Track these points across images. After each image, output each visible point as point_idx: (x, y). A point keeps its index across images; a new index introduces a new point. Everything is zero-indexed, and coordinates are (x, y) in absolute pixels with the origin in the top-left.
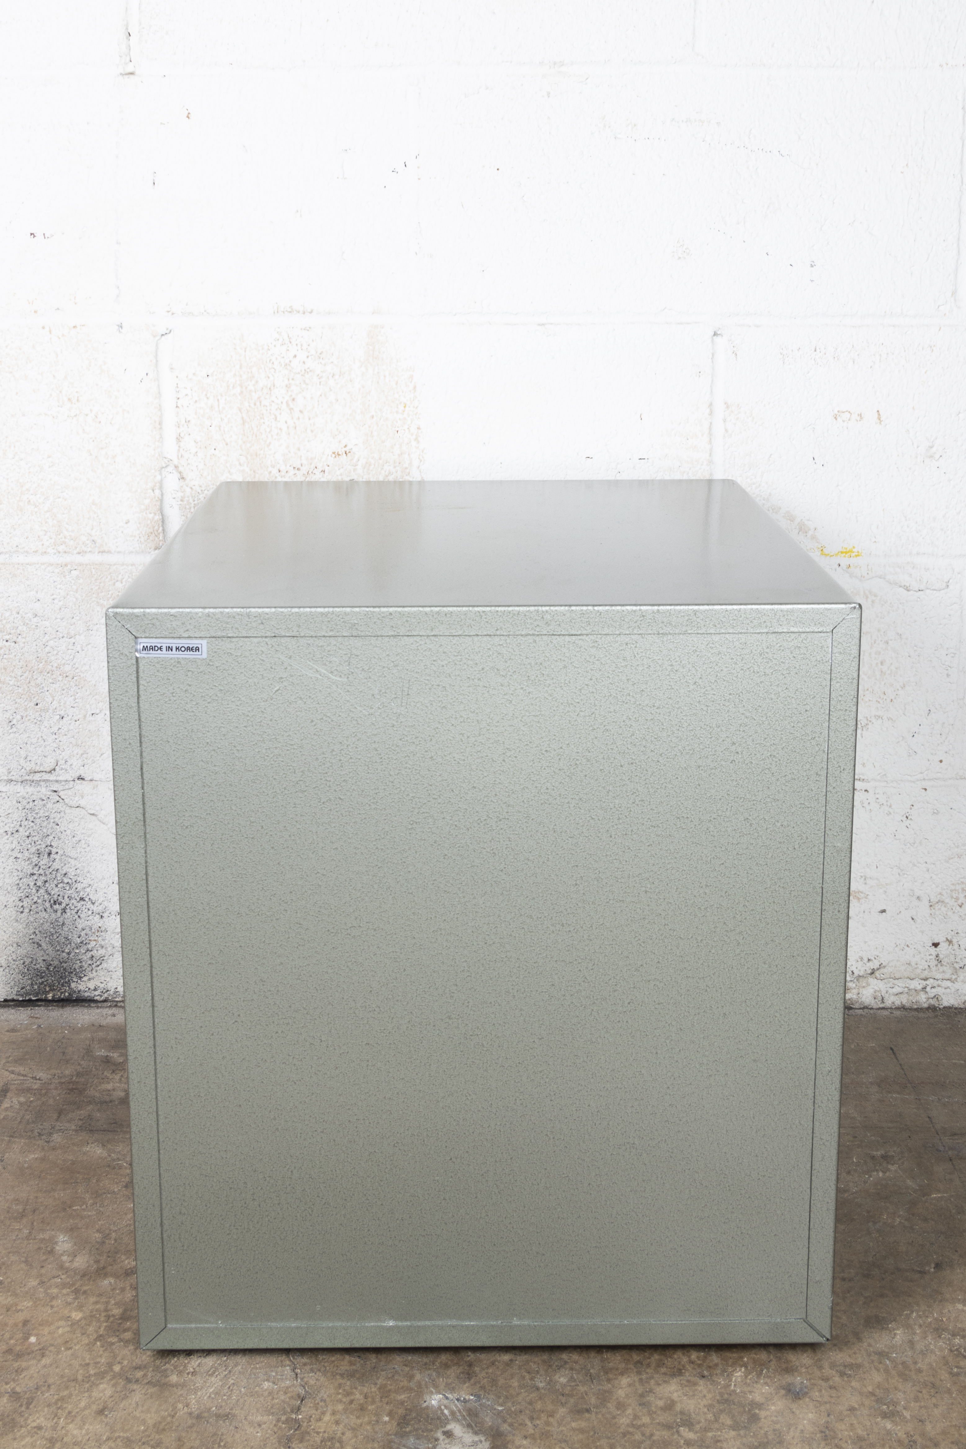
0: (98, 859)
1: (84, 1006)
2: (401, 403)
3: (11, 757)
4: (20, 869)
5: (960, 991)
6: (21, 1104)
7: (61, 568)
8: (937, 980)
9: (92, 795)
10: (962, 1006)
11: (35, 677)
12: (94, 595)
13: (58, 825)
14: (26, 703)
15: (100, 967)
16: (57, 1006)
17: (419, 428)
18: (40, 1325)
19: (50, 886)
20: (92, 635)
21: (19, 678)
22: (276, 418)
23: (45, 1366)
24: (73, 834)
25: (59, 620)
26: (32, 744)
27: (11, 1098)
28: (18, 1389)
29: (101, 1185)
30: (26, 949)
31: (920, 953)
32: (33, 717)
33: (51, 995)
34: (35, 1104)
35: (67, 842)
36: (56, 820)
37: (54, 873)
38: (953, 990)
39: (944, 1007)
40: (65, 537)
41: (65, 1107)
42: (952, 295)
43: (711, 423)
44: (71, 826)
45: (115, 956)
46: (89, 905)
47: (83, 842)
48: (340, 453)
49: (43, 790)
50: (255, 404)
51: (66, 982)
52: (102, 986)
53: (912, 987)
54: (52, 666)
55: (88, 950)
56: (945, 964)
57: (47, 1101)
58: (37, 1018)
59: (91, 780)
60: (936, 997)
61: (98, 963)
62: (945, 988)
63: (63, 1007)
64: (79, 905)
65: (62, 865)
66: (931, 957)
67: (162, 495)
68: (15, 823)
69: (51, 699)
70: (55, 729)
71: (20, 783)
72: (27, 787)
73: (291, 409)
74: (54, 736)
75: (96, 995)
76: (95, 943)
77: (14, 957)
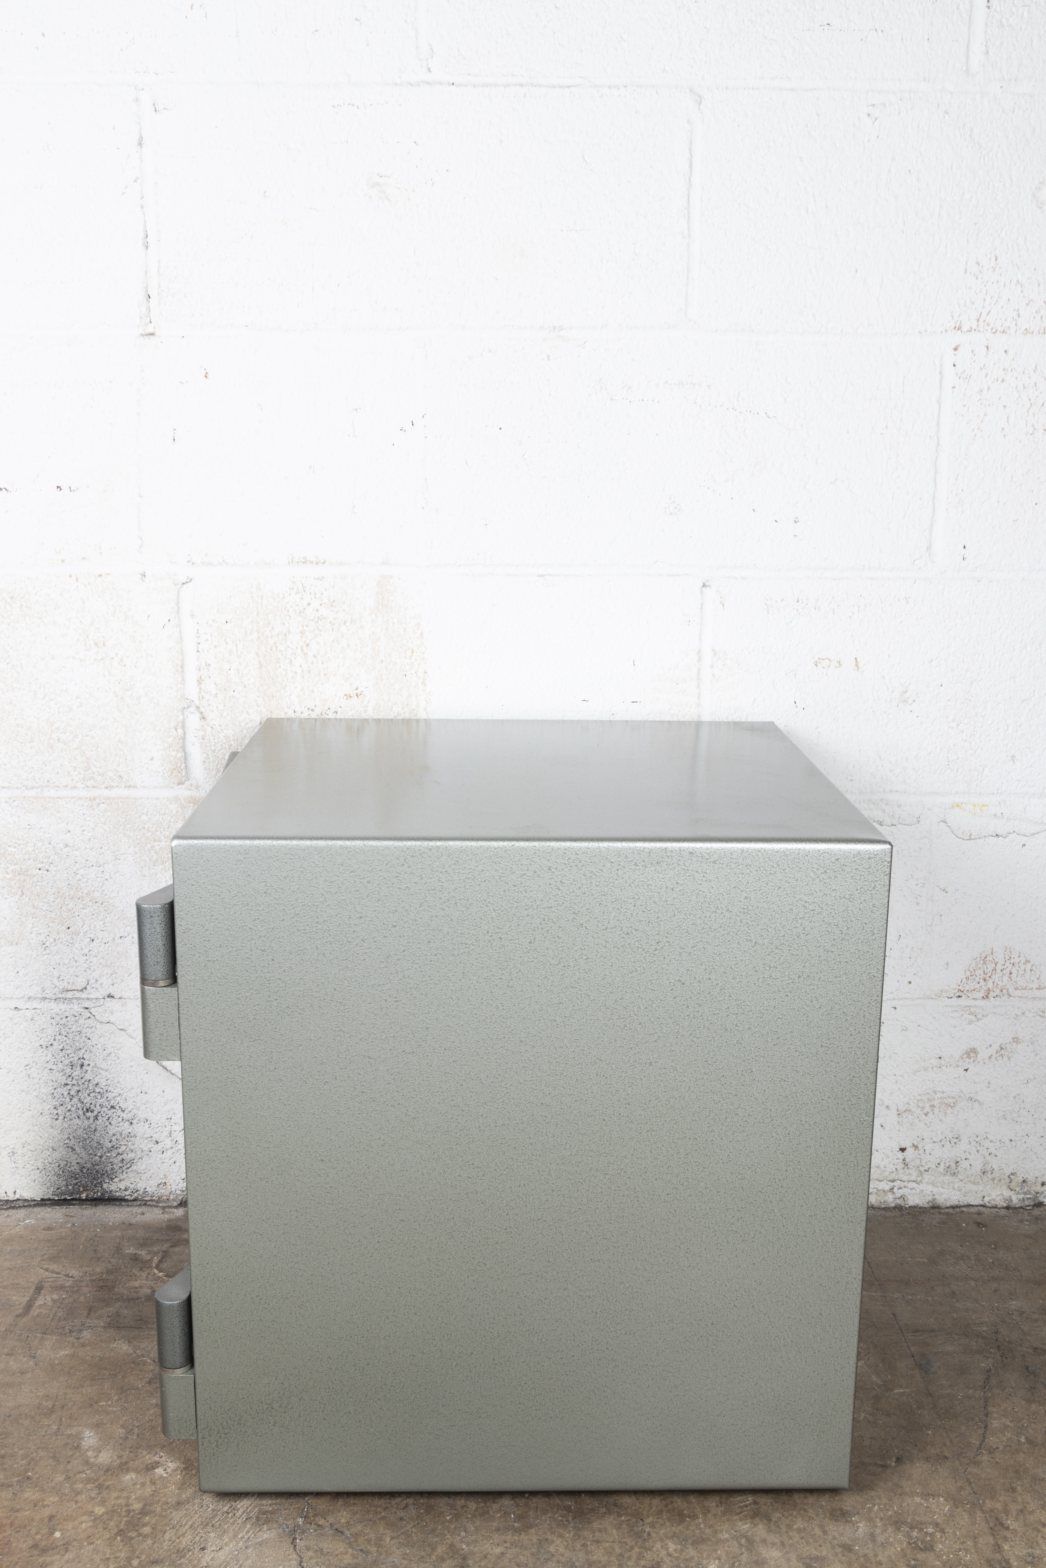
0: (127, 1070)
1: (115, 1205)
2: (409, 649)
3: (45, 977)
4: (54, 1080)
5: (925, 1192)
6: (54, 1301)
7: (90, 802)
8: (904, 1182)
9: (121, 1011)
10: (926, 1206)
11: (66, 903)
12: (121, 827)
13: (89, 1039)
14: (58, 927)
15: (130, 1170)
16: (91, 1205)
17: (425, 672)
18: (64, 1520)
19: (83, 1095)
20: (119, 864)
21: (52, 903)
22: (291, 662)
24: (103, 1047)
25: (88, 850)
26: (64, 964)
27: (45, 1295)
29: (126, 1381)
30: (61, 1152)
31: (888, 1157)
32: (65, 939)
33: (84, 1195)
34: (66, 1301)
35: (98, 1055)
36: (88, 1034)
38: (918, 1191)
39: (910, 1207)
40: (93, 773)
41: (95, 1304)
42: (927, 550)
43: (699, 669)
44: (101, 1040)
45: (144, 1159)
46: (119, 1113)
47: (113, 1055)
48: (352, 695)
49: (76, 1007)
50: (271, 649)
51: (98, 1183)
52: (131, 1186)
53: (880, 1188)
54: (83, 893)
55: (118, 1154)
56: (911, 1167)
57: (78, 1298)
58: (71, 1216)
59: (120, 998)
60: (902, 1197)
61: (128, 1166)
62: (911, 1189)
63: (96, 1205)
64: (110, 1113)
65: (94, 1076)
66: (898, 1161)
67: (185, 734)
68: (49, 1037)
69: (82, 923)
70: (86, 951)
71: (53, 1001)
72: (60, 1004)
73: (306, 654)
74: (85, 958)
75: (127, 1195)
76: (125, 1147)
77: (50, 1160)
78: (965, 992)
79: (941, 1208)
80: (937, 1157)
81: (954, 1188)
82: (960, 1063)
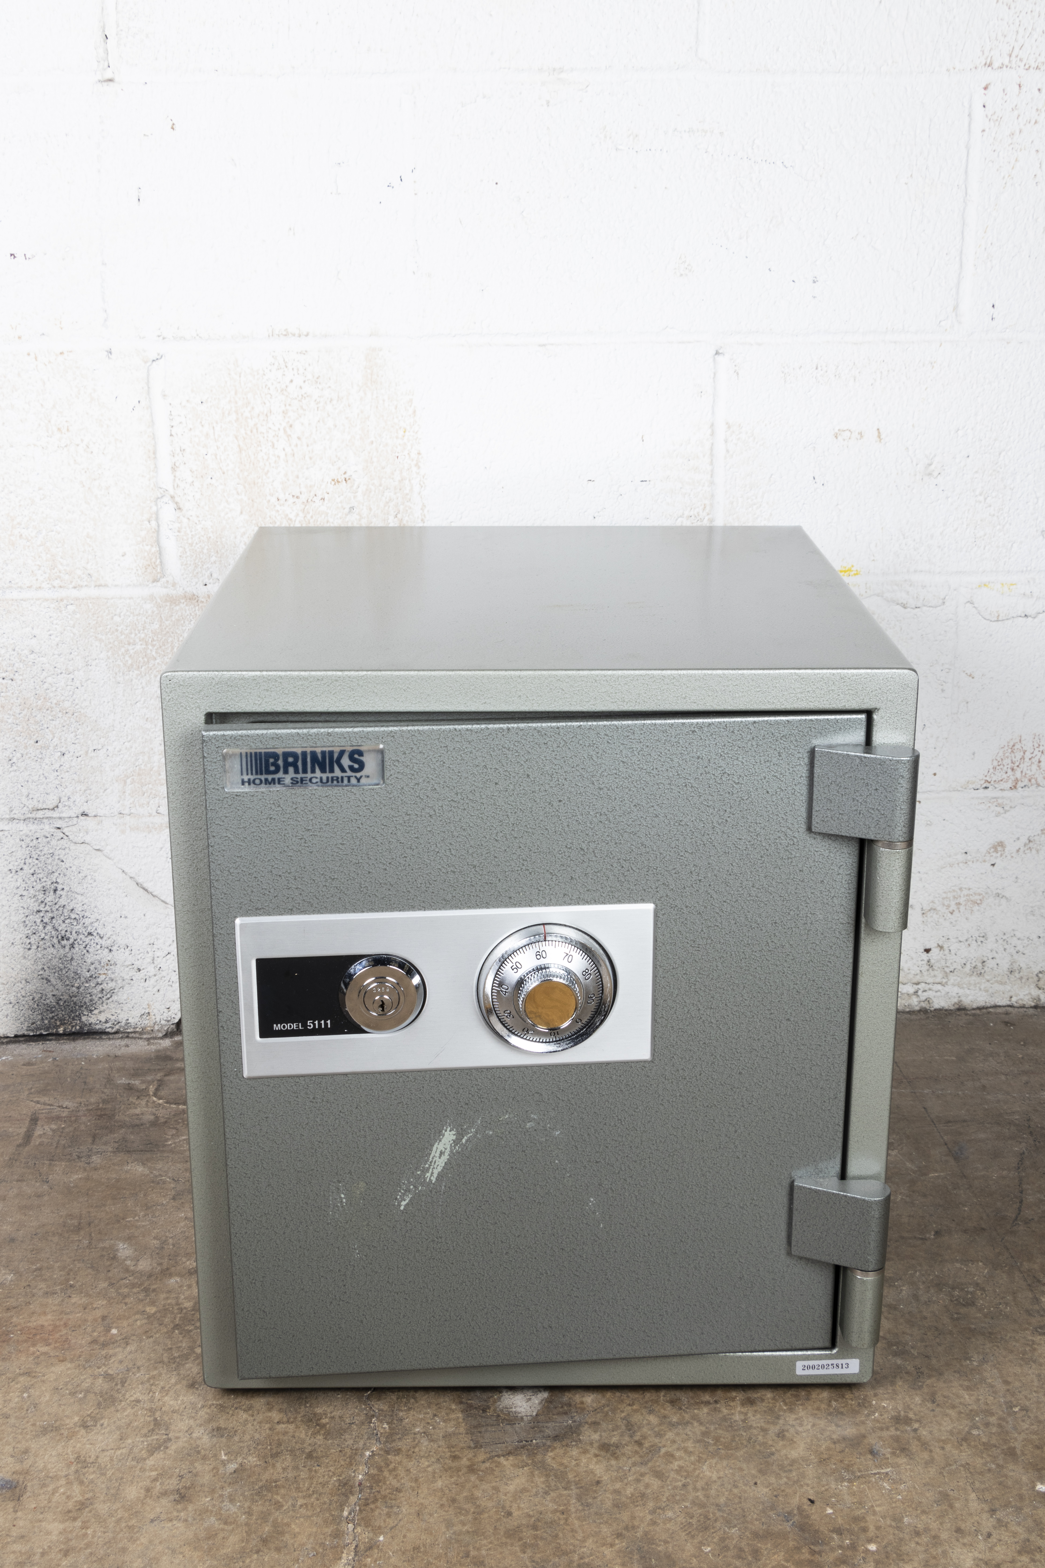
1: (95, 1038)
2: (400, 428)
3: (12, 796)
4: (25, 907)
5: (950, 994)
6: (53, 1130)
7: (57, 603)
8: (929, 984)
9: (97, 830)
10: (952, 1008)
11: (34, 714)
12: (92, 630)
13: (63, 861)
14: (26, 741)
15: (111, 1000)
16: (68, 1039)
17: (419, 454)
18: (118, 1319)
19: (57, 922)
21: (17, 715)
22: (273, 446)
23: (131, 1352)
24: (78, 870)
25: (56, 656)
26: (33, 781)
27: (43, 1126)
28: (110, 1372)
30: (35, 985)
31: (912, 959)
32: (33, 754)
33: (62, 1029)
34: (66, 1130)
35: (73, 878)
36: (61, 857)
37: (61, 909)
38: (943, 993)
39: (935, 1010)
40: (60, 572)
41: (98, 1131)
42: (954, 310)
43: (712, 444)
44: (76, 862)
45: (125, 988)
46: (97, 940)
47: (89, 877)
48: (340, 480)
49: (47, 827)
50: (252, 431)
51: (77, 1016)
52: (113, 1018)
53: (908, 991)
54: (51, 703)
55: (98, 984)
56: (936, 968)
57: (79, 1127)
58: (50, 1051)
59: (95, 816)
60: (928, 1000)
61: (108, 996)
62: (936, 992)
63: (74, 1040)
64: (87, 940)
65: (69, 901)
66: (923, 962)
67: (159, 526)
68: (19, 861)
69: (51, 736)
70: (57, 766)
71: (22, 821)
72: (30, 825)
73: (289, 436)
74: (56, 773)
75: (107, 1027)
76: (104, 976)
77: (23, 993)
78: (992, 783)
79: (967, 1010)
80: (963, 957)
81: (980, 989)
82: (987, 858)
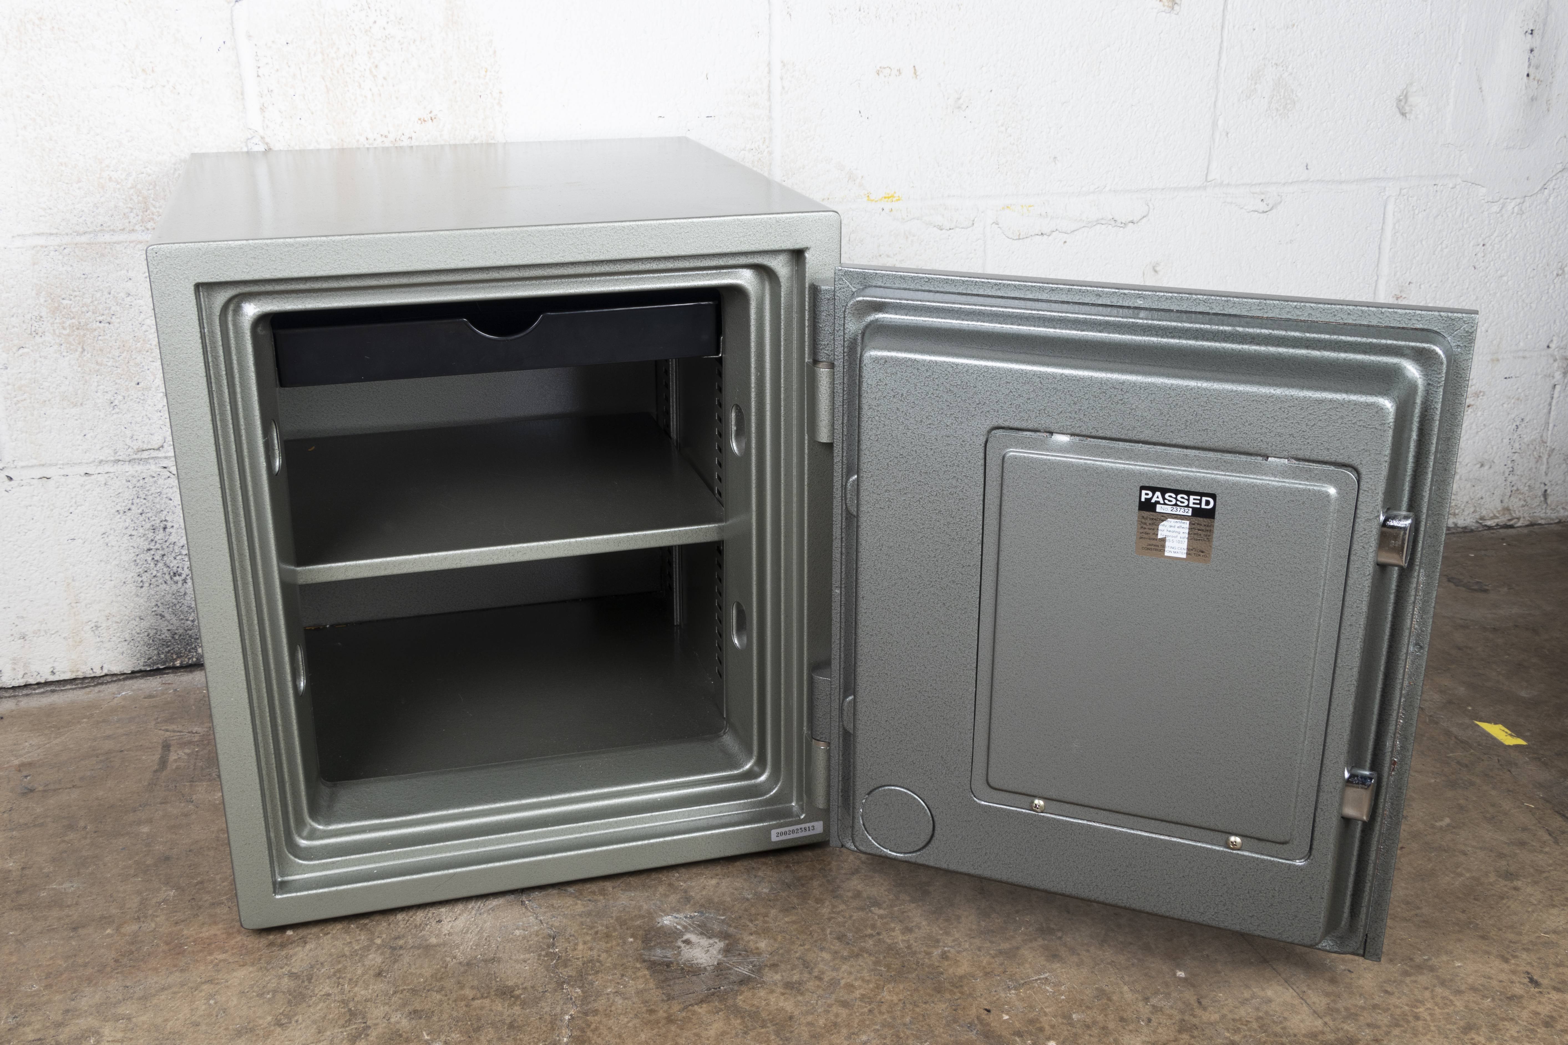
2: (482, 68)
3: (116, 438)
4: (135, 546)
11: (134, 357)
13: (171, 500)
14: (127, 383)
16: (185, 672)
17: (501, 93)
19: (168, 559)
21: (117, 358)
22: (360, 86)
26: (136, 423)
27: (176, 751)
30: (149, 621)
32: (135, 396)
33: (178, 662)
34: (201, 753)
36: (169, 495)
37: (171, 546)
40: (152, 214)
43: (769, 81)
48: (426, 119)
49: (153, 467)
50: (338, 72)
51: (192, 649)
58: (170, 684)
63: (191, 672)
65: (179, 538)
68: (126, 502)
70: (160, 407)
71: (128, 463)
72: (136, 466)
73: (375, 76)
74: (159, 414)
77: (138, 630)
